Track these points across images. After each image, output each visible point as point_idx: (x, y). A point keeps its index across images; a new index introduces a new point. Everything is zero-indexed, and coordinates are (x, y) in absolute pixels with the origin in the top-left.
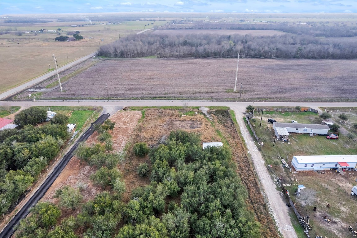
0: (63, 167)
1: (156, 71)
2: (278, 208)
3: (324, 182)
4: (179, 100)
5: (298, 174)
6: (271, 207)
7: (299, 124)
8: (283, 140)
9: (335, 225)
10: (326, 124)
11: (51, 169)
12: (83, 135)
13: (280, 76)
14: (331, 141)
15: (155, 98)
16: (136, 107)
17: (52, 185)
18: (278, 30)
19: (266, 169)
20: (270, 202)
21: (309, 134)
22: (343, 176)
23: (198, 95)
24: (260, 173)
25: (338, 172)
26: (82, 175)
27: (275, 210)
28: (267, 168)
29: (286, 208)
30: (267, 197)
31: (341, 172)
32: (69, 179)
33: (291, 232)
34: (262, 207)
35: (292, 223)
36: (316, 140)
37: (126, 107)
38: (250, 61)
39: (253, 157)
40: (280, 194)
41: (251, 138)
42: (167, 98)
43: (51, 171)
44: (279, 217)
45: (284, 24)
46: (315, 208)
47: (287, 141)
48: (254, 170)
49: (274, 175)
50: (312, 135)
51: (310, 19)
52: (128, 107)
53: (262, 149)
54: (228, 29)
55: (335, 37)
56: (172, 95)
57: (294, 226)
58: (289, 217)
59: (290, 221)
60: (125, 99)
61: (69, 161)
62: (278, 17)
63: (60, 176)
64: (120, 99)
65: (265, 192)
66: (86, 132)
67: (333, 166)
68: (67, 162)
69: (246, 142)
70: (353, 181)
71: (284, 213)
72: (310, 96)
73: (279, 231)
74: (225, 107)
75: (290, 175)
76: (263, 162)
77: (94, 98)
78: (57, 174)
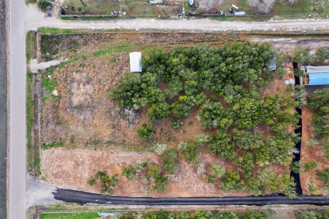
0: (167, 199)
2: (207, 25)
6: (207, 30)
11: (170, 209)
12: (110, 204)
17: (191, 197)
20: (202, 29)
24: (168, 27)
26: (177, 178)
27: (209, 27)
28: (162, 19)
29: (207, 20)
30: (197, 29)
32: (183, 186)
33: (227, 24)
34: (207, 36)
35: (219, 20)
39: (145, 27)
40: (193, 19)
43: (173, 207)
44: (215, 27)
48: (164, 31)
49: (172, 17)
53: (132, 15)
58: (215, 21)
59: (217, 21)
61: (158, 198)
63: (179, 195)
65: (191, 30)
66: (104, 203)
68: (160, 199)
69: (118, 27)
71: (211, 22)
73: (226, 31)
76: (153, 20)
78: (177, 199)
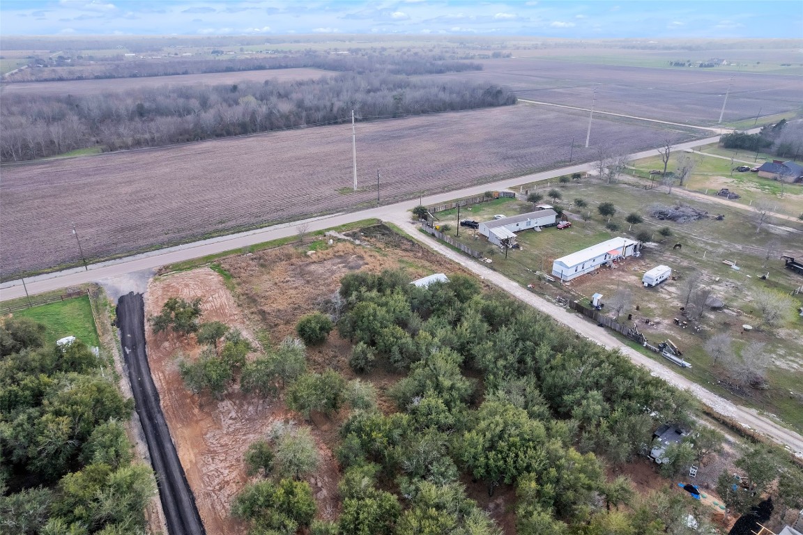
1: (135, 181)
2: (592, 333)
3: (608, 284)
4: (266, 226)
5: (572, 285)
6: (586, 336)
7: (509, 217)
8: (511, 247)
9: (660, 326)
10: (543, 209)
12: (124, 352)
13: (402, 150)
14: (566, 231)
15: (206, 236)
16: (185, 263)
17: (184, 469)
18: (310, 66)
19: (529, 292)
20: (577, 330)
21: (533, 228)
22: (618, 270)
23: (295, 211)
24: (526, 300)
25: (610, 266)
26: (231, 422)
28: (529, 290)
29: (601, 329)
31: (613, 266)
32: (211, 441)
35: (624, 343)
36: (548, 235)
37: (159, 268)
38: (322, 131)
39: (495, 282)
40: (577, 315)
41: (464, 258)
42: (238, 229)
43: (142, 448)
45: (308, 53)
46: (630, 315)
47: (517, 247)
49: (547, 297)
50: (538, 230)
51: (347, 43)
52: (166, 268)
53: (496, 267)
54: (205, 72)
55: (421, 73)
56: (240, 221)
57: (628, 345)
58: (614, 338)
59: (619, 342)
60: (132, 253)
61: (161, 411)
62: (284, 42)
63: (182, 446)
64: (120, 258)
66: (124, 345)
67: (602, 260)
68: (158, 415)
69: (463, 264)
70: (631, 271)
71: (605, 336)
72: (479, 174)
74: (368, 220)
75: (564, 288)
76: (515, 284)
77: (40, 272)
78: (168, 445)
